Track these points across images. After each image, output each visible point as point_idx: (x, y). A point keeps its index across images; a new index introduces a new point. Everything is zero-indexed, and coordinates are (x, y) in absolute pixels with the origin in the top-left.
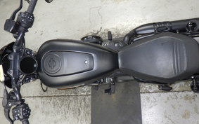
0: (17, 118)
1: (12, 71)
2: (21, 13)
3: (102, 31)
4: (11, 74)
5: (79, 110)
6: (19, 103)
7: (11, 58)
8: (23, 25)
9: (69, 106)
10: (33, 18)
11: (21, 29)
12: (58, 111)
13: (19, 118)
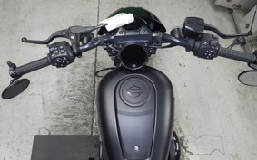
0: (52, 49)
1: (123, 34)
2: (216, 38)
3: (187, 154)
4: (118, 34)
5: (72, 116)
6: (75, 50)
7: (143, 32)
8: (197, 44)
9: (79, 101)
10: (211, 58)
11: (191, 42)
12: (74, 86)
13: (52, 52)
